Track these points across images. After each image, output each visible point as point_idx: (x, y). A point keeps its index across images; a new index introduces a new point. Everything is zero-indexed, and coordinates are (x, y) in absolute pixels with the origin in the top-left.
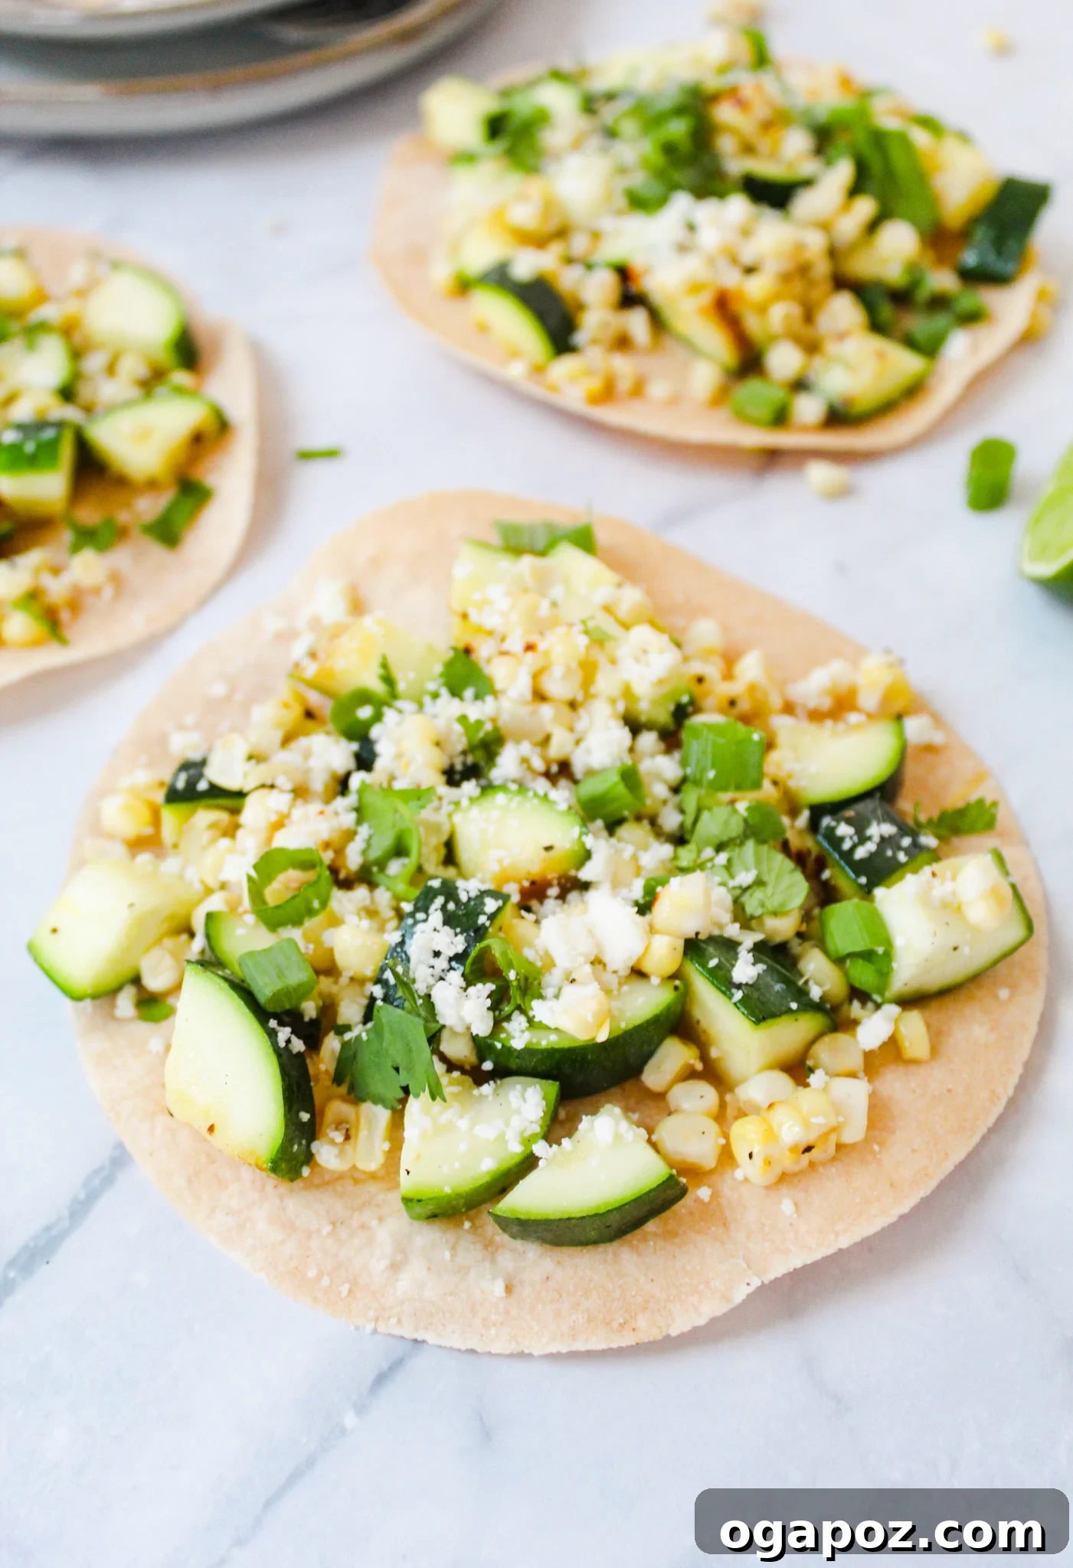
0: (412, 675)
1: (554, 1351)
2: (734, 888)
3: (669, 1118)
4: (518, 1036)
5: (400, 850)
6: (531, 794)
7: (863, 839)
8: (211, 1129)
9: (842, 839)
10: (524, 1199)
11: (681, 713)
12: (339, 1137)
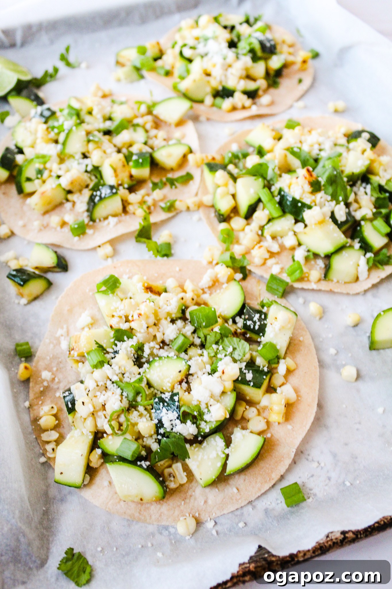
0: (105, 341)
1: (257, 496)
2: (229, 354)
3: (249, 422)
4: (206, 428)
5: (138, 393)
6: (163, 358)
7: (255, 323)
8: (141, 500)
9: (250, 326)
10: (232, 467)
11: (183, 312)
12: (172, 479)
